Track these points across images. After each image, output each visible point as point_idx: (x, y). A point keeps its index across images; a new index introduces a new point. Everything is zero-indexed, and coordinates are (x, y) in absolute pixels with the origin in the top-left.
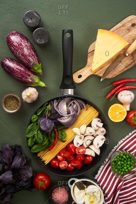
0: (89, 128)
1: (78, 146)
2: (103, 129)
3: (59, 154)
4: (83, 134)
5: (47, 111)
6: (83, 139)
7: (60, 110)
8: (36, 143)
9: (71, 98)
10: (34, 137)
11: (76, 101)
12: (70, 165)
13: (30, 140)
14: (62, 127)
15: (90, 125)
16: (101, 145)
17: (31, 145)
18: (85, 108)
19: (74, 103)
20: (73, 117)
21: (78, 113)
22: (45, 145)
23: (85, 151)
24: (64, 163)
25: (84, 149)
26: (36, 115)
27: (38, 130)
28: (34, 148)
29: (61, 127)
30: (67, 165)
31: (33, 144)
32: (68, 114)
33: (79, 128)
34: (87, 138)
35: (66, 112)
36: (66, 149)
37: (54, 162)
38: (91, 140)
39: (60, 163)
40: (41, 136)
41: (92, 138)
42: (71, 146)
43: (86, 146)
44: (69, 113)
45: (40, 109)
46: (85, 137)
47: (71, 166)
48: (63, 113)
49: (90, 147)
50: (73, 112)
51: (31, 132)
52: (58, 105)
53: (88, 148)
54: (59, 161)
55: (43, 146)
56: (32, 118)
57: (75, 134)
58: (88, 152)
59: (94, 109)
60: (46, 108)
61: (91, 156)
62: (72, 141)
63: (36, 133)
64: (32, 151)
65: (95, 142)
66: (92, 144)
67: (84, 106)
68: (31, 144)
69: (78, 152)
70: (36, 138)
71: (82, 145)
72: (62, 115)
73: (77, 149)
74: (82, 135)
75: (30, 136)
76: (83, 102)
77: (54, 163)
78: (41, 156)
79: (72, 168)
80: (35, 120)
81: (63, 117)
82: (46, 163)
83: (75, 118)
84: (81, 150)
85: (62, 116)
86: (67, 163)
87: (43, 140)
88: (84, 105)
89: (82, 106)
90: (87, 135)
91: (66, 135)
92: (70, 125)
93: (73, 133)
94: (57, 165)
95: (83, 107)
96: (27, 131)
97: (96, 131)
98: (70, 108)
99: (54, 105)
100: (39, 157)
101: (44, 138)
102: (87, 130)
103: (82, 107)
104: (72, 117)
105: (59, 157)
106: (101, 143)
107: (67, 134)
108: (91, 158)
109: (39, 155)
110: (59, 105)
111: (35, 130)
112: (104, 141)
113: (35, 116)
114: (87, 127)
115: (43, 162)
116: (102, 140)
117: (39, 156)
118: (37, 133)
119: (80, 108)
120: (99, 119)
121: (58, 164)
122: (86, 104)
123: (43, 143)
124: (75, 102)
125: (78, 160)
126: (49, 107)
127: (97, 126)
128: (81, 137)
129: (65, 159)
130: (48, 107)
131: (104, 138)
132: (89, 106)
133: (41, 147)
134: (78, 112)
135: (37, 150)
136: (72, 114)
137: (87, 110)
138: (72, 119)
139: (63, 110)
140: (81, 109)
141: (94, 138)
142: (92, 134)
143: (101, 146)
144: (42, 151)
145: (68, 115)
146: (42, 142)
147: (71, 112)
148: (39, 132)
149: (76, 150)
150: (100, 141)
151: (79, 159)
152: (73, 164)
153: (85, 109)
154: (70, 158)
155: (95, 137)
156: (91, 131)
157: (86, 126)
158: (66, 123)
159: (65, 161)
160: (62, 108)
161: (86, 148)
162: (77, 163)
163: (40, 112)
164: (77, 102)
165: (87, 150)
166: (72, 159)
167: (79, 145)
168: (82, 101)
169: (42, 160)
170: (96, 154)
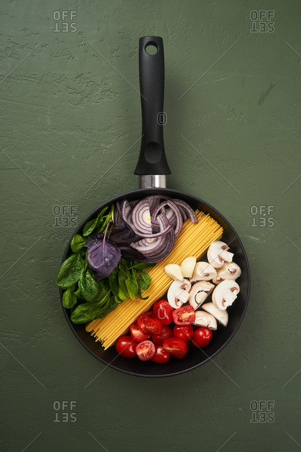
0: (202, 264)
1: (177, 306)
2: (234, 267)
3: (135, 324)
4: (188, 279)
5: (106, 225)
6: (188, 290)
7: (136, 225)
8: (81, 301)
9: (161, 197)
10: (76, 286)
11: (172, 203)
12: (159, 350)
13: (67, 293)
14: (142, 264)
15: (204, 258)
16: (229, 303)
17: (70, 305)
18: (192, 219)
19: (167, 207)
20: (166, 239)
21: (176, 231)
22: (103, 306)
23: (193, 318)
24: (147, 346)
25: (191, 314)
26: (82, 235)
27: (86, 272)
28: (77, 311)
29: (139, 262)
30: (154, 351)
31: (75, 302)
32: (154, 233)
33: (180, 265)
34: (197, 287)
35: (151, 229)
36: (150, 313)
37: (124, 343)
38: (206, 292)
39: (139, 346)
40: (92, 284)
41: (209, 287)
42: (161, 306)
43: (195, 306)
44: (156, 230)
45: (91, 222)
46: (193, 284)
47: (162, 352)
48: (143, 231)
49: (205, 307)
50: (167, 226)
51: (70, 276)
52: (131, 212)
53: (200, 309)
54: (136, 342)
55: (98, 307)
56: (73, 241)
57: (172, 279)
58: (201, 319)
59: (212, 220)
60: (105, 219)
61: (207, 328)
62: (163, 294)
63: (81, 277)
64: (73, 321)
65: (216, 296)
66: (209, 300)
67: (190, 213)
68: (71, 302)
69: (179, 320)
70: (81, 289)
71: (188, 303)
72: (140, 235)
73: (175, 312)
74: (186, 281)
75: (67, 284)
76: (188, 206)
77: (125, 345)
78: (93, 331)
79: (165, 357)
80: (80, 246)
81: (143, 241)
82: (107, 345)
83: (171, 241)
84: (186, 315)
85: (141, 238)
86: (153, 345)
87: (99, 294)
88: (189, 211)
89: (185, 214)
90: (197, 281)
91: (150, 280)
92: (160, 258)
93: (165, 276)
94: (131, 350)
95: (188, 217)
96: (60, 273)
97: (218, 270)
98: (158, 218)
99: (123, 212)
100: (90, 333)
101: (100, 288)
102: (198, 268)
103: (185, 217)
104: (164, 239)
105: (136, 332)
106: (231, 298)
107: (153, 280)
108: (207, 333)
109: (88, 329)
110: (134, 212)
111: (80, 270)
112: (236, 292)
113: (79, 238)
114: (198, 261)
115: (100, 343)
116: (232, 290)
117: (89, 331)
118: (85, 276)
119: (181, 219)
120: (225, 244)
121: (134, 349)
122: (194, 210)
123: (99, 299)
124: (169, 204)
125: (179, 338)
126: (111, 216)
127: (221, 259)
128: (185, 284)
129: (149, 335)
130: (108, 217)
131: (236, 285)
132: (202, 213)
133: (94, 310)
134: (178, 228)
135: (85, 317)
136: (163, 231)
137: (196, 223)
138: (164, 244)
139: (144, 224)
140: (184, 221)
141: (213, 286)
142: (209, 278)
143: (231, 305)
144: (95, 318)
145: (155, 235)
146: (97, 297)
147: (162, 228)
148: (88, 276)
149: (175, 315)
150: (227, 294)
151: (181, 335)
152: (168, 348)
153: (193, 221)
154: (161, 334)
155: (216, 285)
156: (206, 272)
157: (194, 259)
158: (150, 254)
159: (149, 342)
160: (141, 219)
161: (197, 310)
162: (175, 344)
163: (91, 230)
164: (175, 206)
165: (199, 314)
166: (165, 335)
167: (180, 304)
168: (185, 203)
169: (95, 339)
170: (218, 323)
